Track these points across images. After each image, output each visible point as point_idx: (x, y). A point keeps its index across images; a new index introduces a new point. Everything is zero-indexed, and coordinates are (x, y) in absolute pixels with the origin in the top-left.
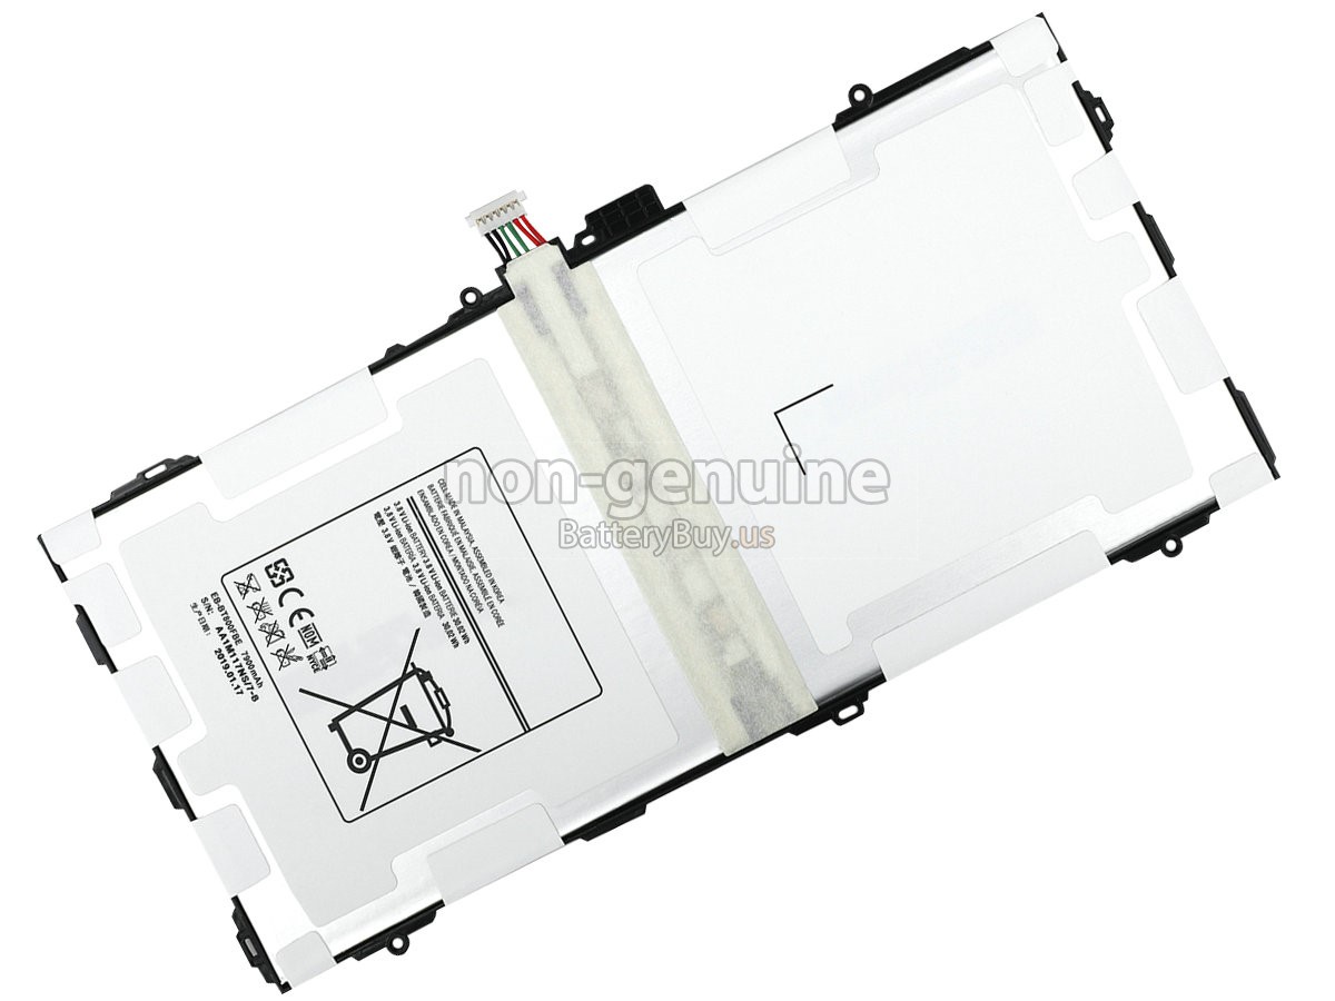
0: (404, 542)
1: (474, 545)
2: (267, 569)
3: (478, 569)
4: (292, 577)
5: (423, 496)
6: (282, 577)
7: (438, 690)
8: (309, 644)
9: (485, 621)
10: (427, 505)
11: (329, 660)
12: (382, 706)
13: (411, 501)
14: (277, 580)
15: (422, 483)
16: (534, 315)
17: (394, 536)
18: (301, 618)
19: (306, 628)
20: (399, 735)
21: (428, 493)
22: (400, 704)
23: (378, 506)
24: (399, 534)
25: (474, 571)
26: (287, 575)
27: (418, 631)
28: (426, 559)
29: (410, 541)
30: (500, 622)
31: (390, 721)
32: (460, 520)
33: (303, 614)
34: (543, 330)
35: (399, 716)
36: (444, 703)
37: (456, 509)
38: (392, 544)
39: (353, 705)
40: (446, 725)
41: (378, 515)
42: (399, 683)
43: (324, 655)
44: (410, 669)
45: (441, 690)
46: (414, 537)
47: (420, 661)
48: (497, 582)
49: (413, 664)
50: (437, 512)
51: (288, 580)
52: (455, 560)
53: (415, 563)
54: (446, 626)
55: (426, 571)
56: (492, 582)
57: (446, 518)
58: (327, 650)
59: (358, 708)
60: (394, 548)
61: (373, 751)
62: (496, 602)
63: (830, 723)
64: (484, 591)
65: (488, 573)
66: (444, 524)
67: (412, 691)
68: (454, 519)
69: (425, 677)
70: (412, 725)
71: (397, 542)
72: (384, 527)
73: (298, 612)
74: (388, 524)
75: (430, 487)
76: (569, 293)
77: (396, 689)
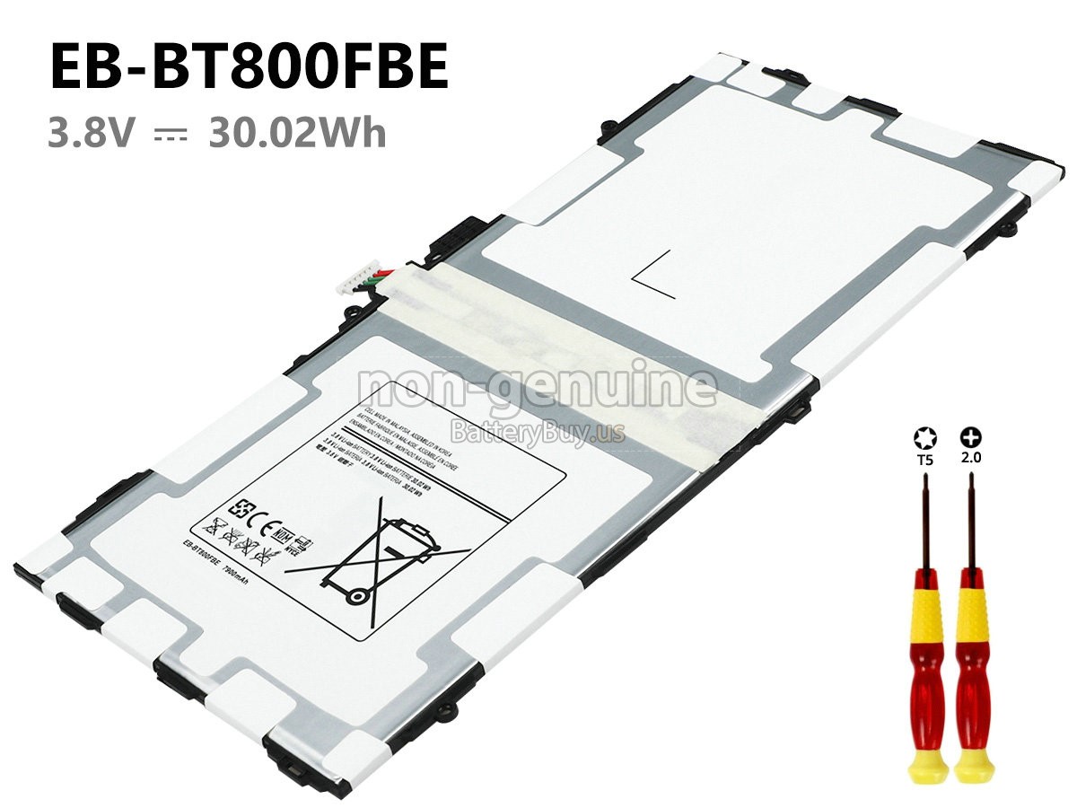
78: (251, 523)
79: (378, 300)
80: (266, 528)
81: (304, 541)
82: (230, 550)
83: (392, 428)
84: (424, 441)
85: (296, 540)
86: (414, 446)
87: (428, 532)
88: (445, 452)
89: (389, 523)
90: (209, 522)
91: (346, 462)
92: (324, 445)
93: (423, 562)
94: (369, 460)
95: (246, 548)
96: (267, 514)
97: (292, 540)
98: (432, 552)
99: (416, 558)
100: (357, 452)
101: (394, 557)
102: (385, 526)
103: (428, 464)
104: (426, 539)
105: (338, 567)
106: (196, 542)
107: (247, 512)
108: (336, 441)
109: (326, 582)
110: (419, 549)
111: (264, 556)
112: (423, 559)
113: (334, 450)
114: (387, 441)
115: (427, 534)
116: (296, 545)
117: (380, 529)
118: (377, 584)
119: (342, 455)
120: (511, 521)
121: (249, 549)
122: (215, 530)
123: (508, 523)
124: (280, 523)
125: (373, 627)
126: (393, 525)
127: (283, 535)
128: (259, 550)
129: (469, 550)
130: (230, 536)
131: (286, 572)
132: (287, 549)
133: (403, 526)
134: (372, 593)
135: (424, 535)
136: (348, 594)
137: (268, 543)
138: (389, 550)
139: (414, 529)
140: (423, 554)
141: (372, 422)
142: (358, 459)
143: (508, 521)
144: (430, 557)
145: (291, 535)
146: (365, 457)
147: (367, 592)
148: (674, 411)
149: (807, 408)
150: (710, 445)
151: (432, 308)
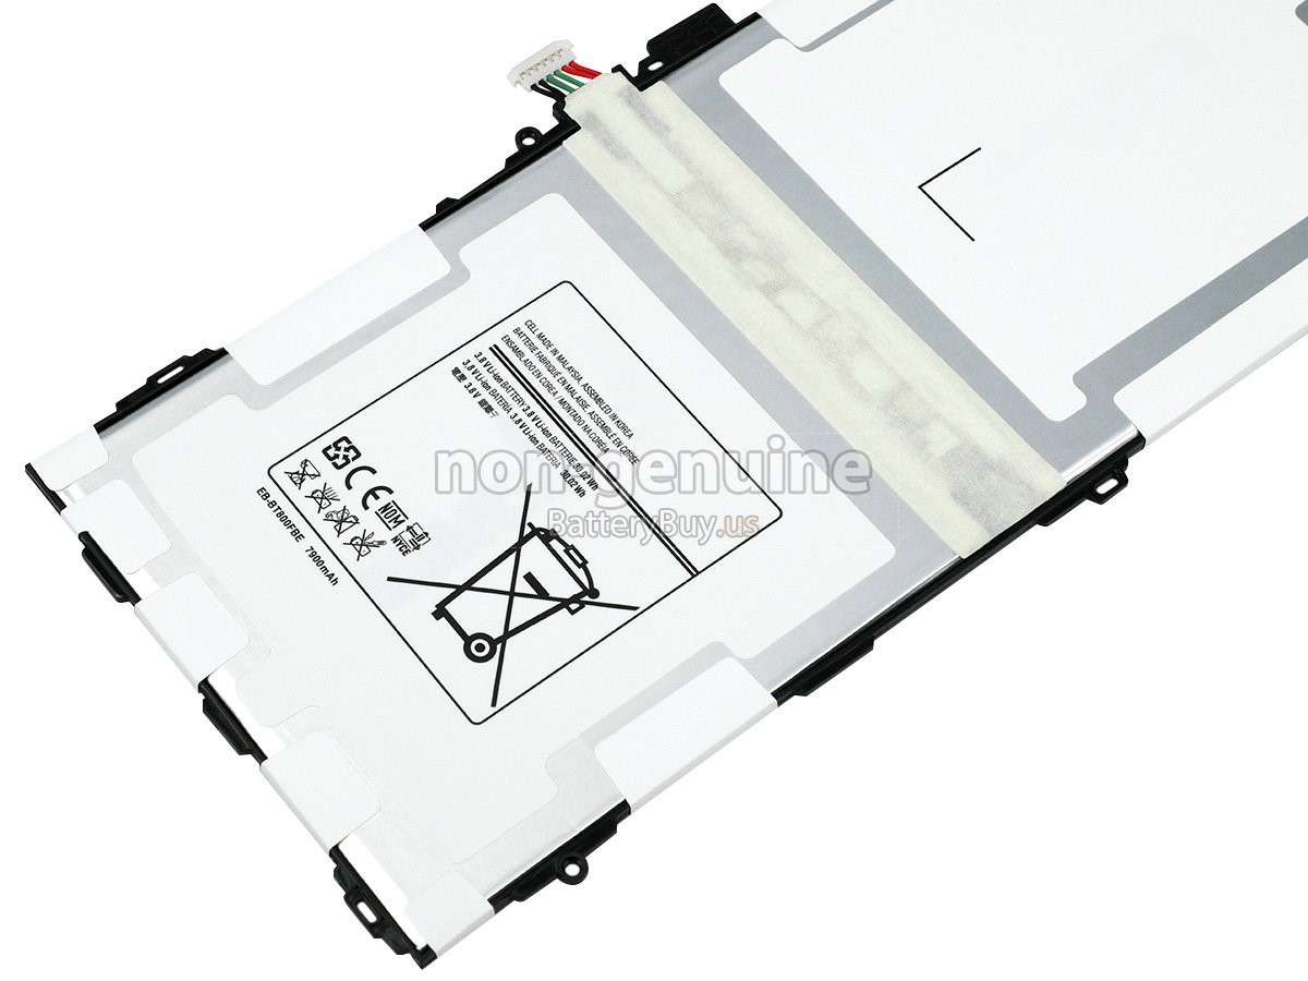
78: (352, 482)
79: (566, 127)
80: (371, 497)
81: (419, 532)
82: (317, 520)
83: (558, 366)
84: (599, 400)
85: (409, 528)
86: (585, 406)
87: (585, 562)
88: (625, 429)
89: (535, 531)
90: (294, 465)
91: (489, 409)
92: (464, 371)
93: (573, 612)
94: (522, 415)
95: (340, 522)
96: (374, 472)
97: (403, 527)
98: (587, 598)
99: (564, 603)
100: (507, 397)
101: (534, 593)
102: (530, 536)
103: (600, 443)
104: (580, 573)
105: (459, 590)
106: (275, 495)
107: (348, 462)
108: (479, 366)
109: (441, 612)
110: (569, 589)
111: (363, 544)
112: (574, 606)
113: (477, 385)
114: (549, 387)
115: (583, 565)
116: (407, 537)
117: (523, 540)
118: (508, 634)
119: (485, 395)
120: (698, 573)
121: (345, 526)
122: (302, 481)
123: (693, 576)
124: (391, 492)
125: (494, 704)
126: (540, 537)
127: (391, 514)
128: (357, 531)
129: (635, 608)
130: (323, 496)
131: (390, 579)
132: (395, 540)
133: (554, 544)
134: (499, 646)
135: (579, 566)
136: (468, 640)
137: (370, 522)
138: (529, 578)
139: (567, 551)
140: (576, 598)
141: (533, 348)
142: (506, 407)
143: (694, 573)
144: (582, 605)
145: (402, 518)
146: (516, 408)
147: (493, 642)
148: (941, 441)
149: (1123, 482)
150: (981, 515)
151: (637, 162)
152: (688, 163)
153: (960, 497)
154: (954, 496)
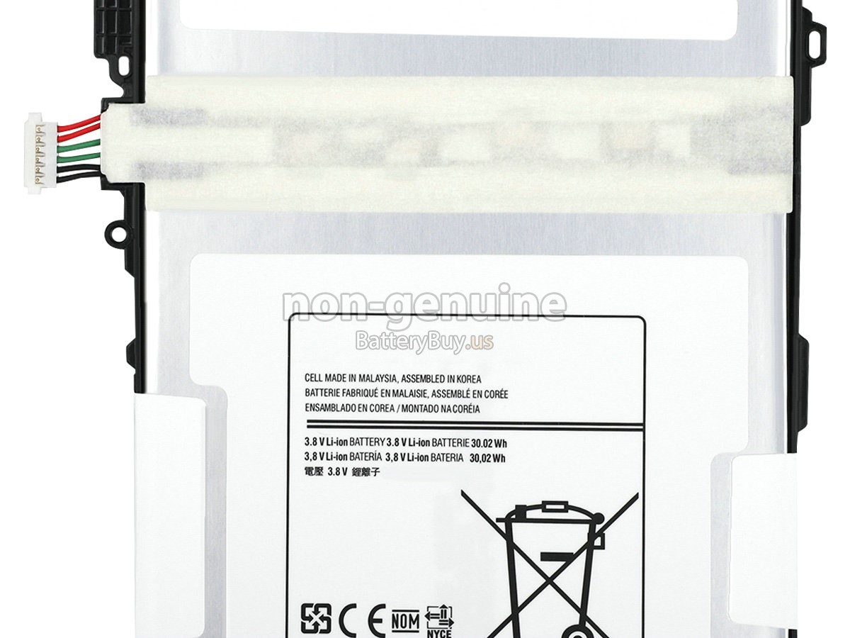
0: (354, 457)
1: (399, 378)
2: (304, 630)
3: (429, 387)
4: (328, 607)
5: (313, 407)
6: (322, 618)
7: (543, 506)
8: (414, 627)
9: (491, 410)
10: (326, 408)
11: (444, 614)
12: (528, 580)
13: (313, 424)
14: (323, 626)
15: (299, 400)
16: (176, 172)
17: (341, 464)
18: (380, 621)
19: (395, 621)
20: (571, 580)
21: (313, 400)
22: (536, 559)
23: (298, 464)
24: (342, 457)
25: (429, 393)
26: (323, 611)
27: (463, 494)
28: (386, 442)
29: (357, 449)
30: (501, 394)
31: (550, 581)
32: (363, 378)
33: (375, 617)
34: (197, 171)
35: (550, 568)
36: (562, 507)
37: (347, 377)
38: (350, 472)
39: (509, 613)
40: (589, 518)
41: (309, 471)
42: (512, 548)
43: (435, 616)
44: (502, 526)
45: (545, 503)
46: (355, 442)
47: (499, 510)
48: (456, 373)
49: (499, 520)
50: (340, 401)
51: (329, 613)
52: (405, 408)
53: (384, 457)
54: (475, 458)
55: (400, 449)
56: (451, 379)
57: (352, 393)
58: (432, 611)
59: (516, 609)
60: (356, 472)
61: (575, 618)
62: (477, 387)
63: (816, 71)
64: (457, 394)
65: (440, 379)
66: (357, 400)
67: (529, 537)
68: (358, 385)
69: (520, 514)
70: (568, 558)
71: (350, 465)
72: (326, 471)
73: (372, 621)
74: (325, 464)
75: (308, 393)
76: (171, 119)
77: (516, 553)
78: (350, 630)
80: (375, 625)
81: (438, 611)
83: (369, 386)
84: (426, 378)
85: (428, 616)
86: (422, 394)
87: (565, 503)
88: (469, 379)
89: (508, 520)
91: (366, 472)
92: (313, 464)
93: (602, 547)
94: (393, 450)
96: (354, 606)
97: (423, 620)
98: (598, 527)
99: (589, 548)
100: (365, 448)
101: (562, 563)
102: (509, 528)
103: (467, 409)
104: (572, 515)
105: (514, 619)
107: (328, 619)
108: (319, 449)
110: (580, 534)
112: (598, 542)
113: (335, 464)
114: (382, 408)
115: (567, 507)
116: (434, 623)
117: (508, 536)
118: (582, 610)
120: (643, 424)
123: (643, 430)
124: (383, 606)
126: (516, 521)
127: (404, 621)
129: (636, 497)
133: (530, 514)
134: (588, 625)
135: (565, 511)
138: (546, 557)
139: (545, 510)
140: (592, 535)
141: (335, 393)
142: (377, 457)
143: (641, 427)
144: (601, 534)
145: (414, 615)
146: (383, 450)
147: (580, 627)
148: (678, 141)
149: (822, 30)
150: (764, 166)
151: (216, 164)
152: (252, 122)
153: (737, 168)
154: (731, 172)
